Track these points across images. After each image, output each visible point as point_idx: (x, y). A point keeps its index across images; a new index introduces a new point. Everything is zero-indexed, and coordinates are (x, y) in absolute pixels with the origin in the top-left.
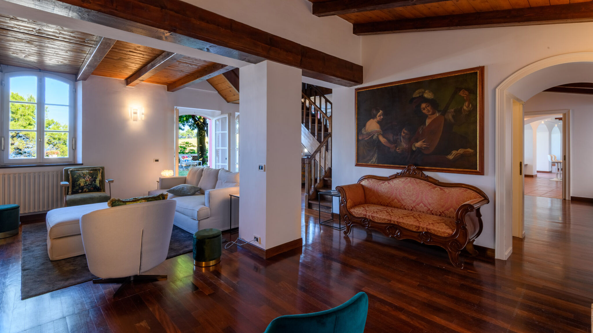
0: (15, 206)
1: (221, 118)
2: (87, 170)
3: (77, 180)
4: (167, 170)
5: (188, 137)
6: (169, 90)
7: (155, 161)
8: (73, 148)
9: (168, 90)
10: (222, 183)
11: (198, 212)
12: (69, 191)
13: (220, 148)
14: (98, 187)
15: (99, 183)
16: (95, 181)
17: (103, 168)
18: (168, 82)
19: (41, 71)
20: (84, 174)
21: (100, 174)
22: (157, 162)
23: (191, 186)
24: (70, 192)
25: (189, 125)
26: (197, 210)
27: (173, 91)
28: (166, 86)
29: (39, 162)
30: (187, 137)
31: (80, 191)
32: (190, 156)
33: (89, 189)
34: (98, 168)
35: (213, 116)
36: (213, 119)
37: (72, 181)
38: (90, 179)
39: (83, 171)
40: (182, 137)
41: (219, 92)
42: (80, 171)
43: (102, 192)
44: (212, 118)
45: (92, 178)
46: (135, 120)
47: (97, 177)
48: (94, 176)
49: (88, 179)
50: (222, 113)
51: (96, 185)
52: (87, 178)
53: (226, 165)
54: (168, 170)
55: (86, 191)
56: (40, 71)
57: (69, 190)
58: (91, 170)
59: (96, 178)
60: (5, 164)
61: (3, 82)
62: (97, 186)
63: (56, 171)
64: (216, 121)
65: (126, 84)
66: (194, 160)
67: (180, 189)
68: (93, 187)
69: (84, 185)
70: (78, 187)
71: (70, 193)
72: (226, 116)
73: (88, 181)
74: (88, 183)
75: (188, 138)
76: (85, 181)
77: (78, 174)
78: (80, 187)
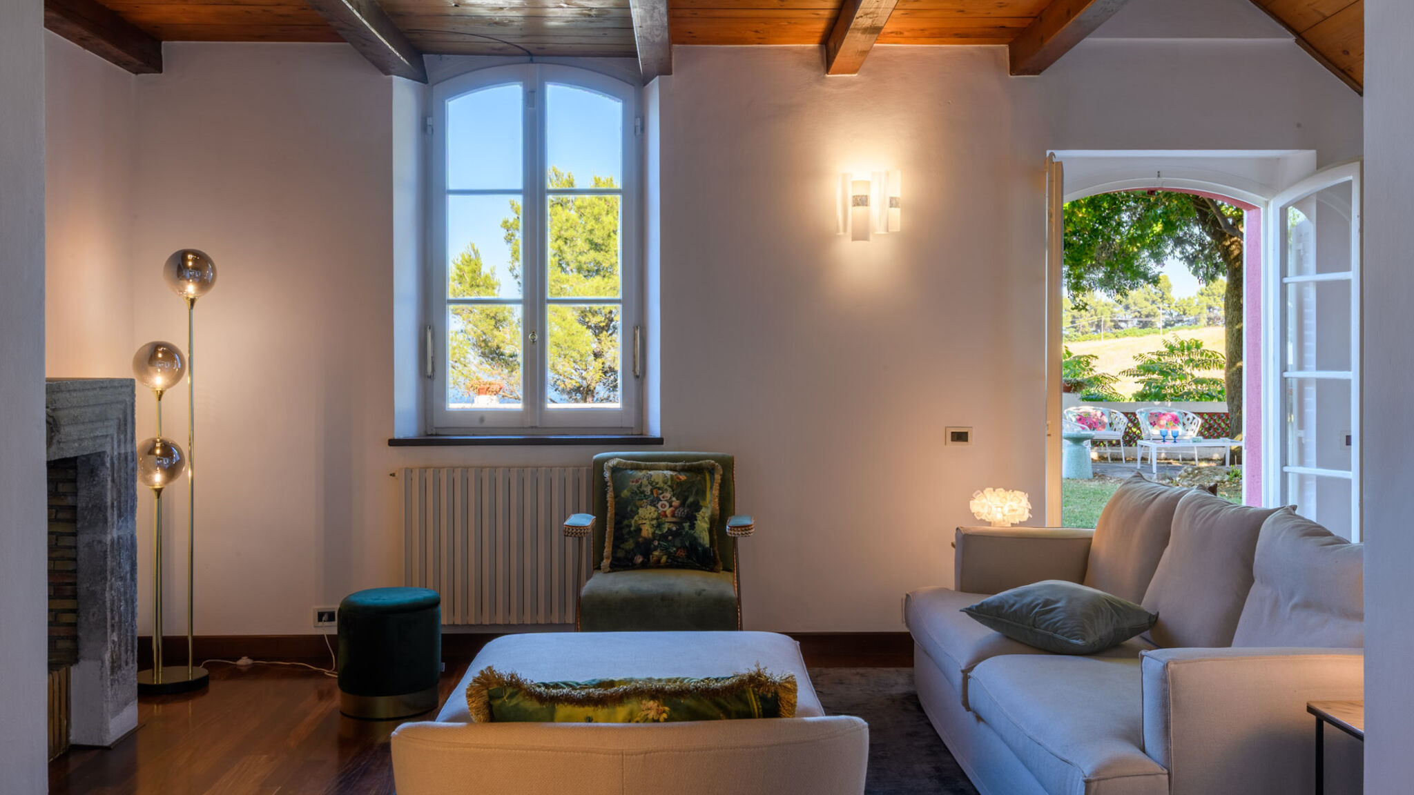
0: (425, 599)
1: (1320, 194)
2: (667, 469)
3: (629, 509)
4: (1001, 491)
5: (1209, 319)
6: (1017, 66)
7: (949, 437)
8: (634, 371)
9: (1016, 68)
10: (1276, 604)
11: (1087, 782)
12: (605, 554)
13: (1311, 373)
14: (705, 550)
15: (710, 531)
16: (692, 519)
17: (727, 464)
18: (1008, 23)
19: (535, 58)
20: (654, 486)
21: (716, 492)
22: (960, 445)
23: (1097, 596)
24: (608, 558)
25: (1187, 258)
26: (1087, 769)
27: (1037, 71)
28: (1004, 49)
29: (529, 425)
30: (1204, 321)
31: (639, 559)
32: (1191, 416)
33: (669, 555)
34: (707, 461)
35: (1269, 184)
36: (1267, 203)
37: (616, 514)
38: (676, 508)
39: (651, 472)
40: (1181, 321)
41: (1303, 39)
42: (644, 472)
43: (717, 572)
44: (1261, 199)
45: (683, 504)
46: (861, 235)
47: (701, 504)
48: (691, 500)
49: (669, 511)
50: (1323, 163)
51: (695, 539)
52: (664, 506)
53: (1349, 481)
54: (1007, 490)
55: (659, 561)
56: (531, 61)
57: (605, 550)
58: (684, 470)
59: (696, 507)
60: (436, 428)
61: (429, 121)
62: (701, 545)
63: (574, 467)
64: (1284, 212)
65: (823, 69)
66: (1205, 437)
67: (1031, 607)
68: (684, 547)
69: (654, 533)
70: (631, 541)
71: (606, 563)
72: (1351, 178)
73: (666, 516)
74: (666, 527)
75: (1209, 325)
76: (657, 519)
77: (634, 485)
78: (640, 540)
